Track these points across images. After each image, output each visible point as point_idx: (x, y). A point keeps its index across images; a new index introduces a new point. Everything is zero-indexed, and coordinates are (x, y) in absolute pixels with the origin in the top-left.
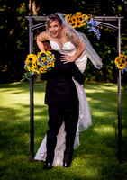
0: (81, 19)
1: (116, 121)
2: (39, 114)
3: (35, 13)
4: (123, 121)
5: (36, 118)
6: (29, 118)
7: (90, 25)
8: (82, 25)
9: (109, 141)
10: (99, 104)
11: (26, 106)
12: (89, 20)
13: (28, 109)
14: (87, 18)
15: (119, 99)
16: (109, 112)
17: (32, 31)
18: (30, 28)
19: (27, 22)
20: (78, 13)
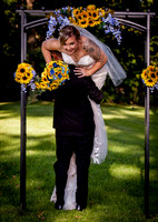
0: (95, 15)
1: (142, 159)
2: (33, 148)
3: (30, 5)
4: (151, 159)
5: (29, 153)
6: (19, 154)
7: (108, 24)
8: (95, 23)
9: (132, 187)
10: (118, 135)
11: (15, 137)
12: (106, 16)
13: (18, 141)
14: (103, 13)
15: (147, 128)
16: (132, 147)
17: (25, 31)
18: (23, 26)
19: (18, 17)
20: (90, 7)
